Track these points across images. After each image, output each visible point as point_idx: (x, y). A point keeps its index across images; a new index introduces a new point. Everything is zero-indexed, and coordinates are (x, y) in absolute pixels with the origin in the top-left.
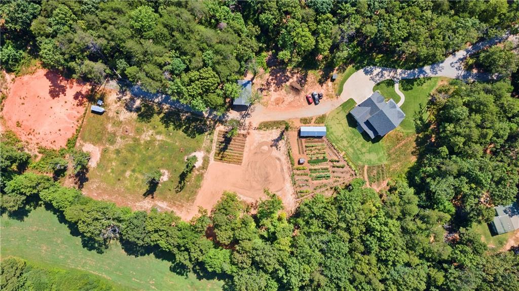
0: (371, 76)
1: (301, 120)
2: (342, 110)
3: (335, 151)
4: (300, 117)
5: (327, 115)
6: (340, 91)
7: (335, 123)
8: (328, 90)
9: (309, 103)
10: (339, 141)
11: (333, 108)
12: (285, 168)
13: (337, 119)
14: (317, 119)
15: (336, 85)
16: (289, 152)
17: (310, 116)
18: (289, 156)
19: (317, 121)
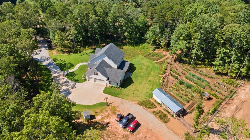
0: (70, 89)
1: (165, 122)
2: (122, 94)
3: (165, 80)
4: (163, 125)
5: (137, 102)
6: (101, 104)
7: (139, 92)
8: (107, 116)
9: (138, 125)
10: (153, 82)
11: (124, 101)
12: (233, 107)
13: (134, 93)
14: (151, 108)
15: (97, 111)
16: (213, 112)
17: (153, 117)
18: (215, 110)
19: (152, 107)
